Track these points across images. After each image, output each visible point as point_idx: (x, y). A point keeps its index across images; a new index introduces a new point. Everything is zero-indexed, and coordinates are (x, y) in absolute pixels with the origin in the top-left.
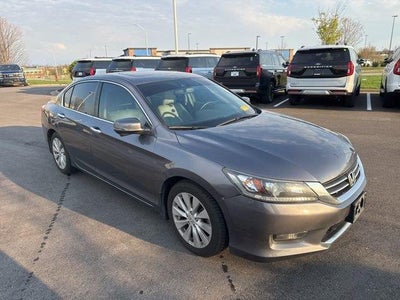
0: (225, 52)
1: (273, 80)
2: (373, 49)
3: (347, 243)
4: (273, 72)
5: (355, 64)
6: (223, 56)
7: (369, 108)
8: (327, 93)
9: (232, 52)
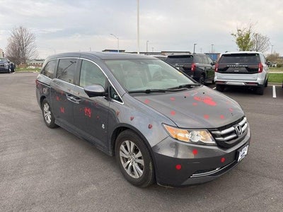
0: (170, 54)
1: (203, 74)
2: (278, 55)
3: (258, 194)
4: (203, 68)
5: (264, 65)
6: (169, 57)
7: (275, 96)
8: (243, 84)
9: (175, 54)
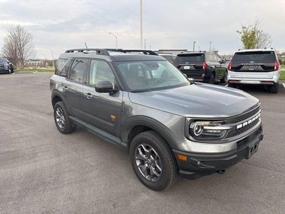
0: (179, 53)
1: (214, 72)
4: (213, 67)
8: (259, 82)
